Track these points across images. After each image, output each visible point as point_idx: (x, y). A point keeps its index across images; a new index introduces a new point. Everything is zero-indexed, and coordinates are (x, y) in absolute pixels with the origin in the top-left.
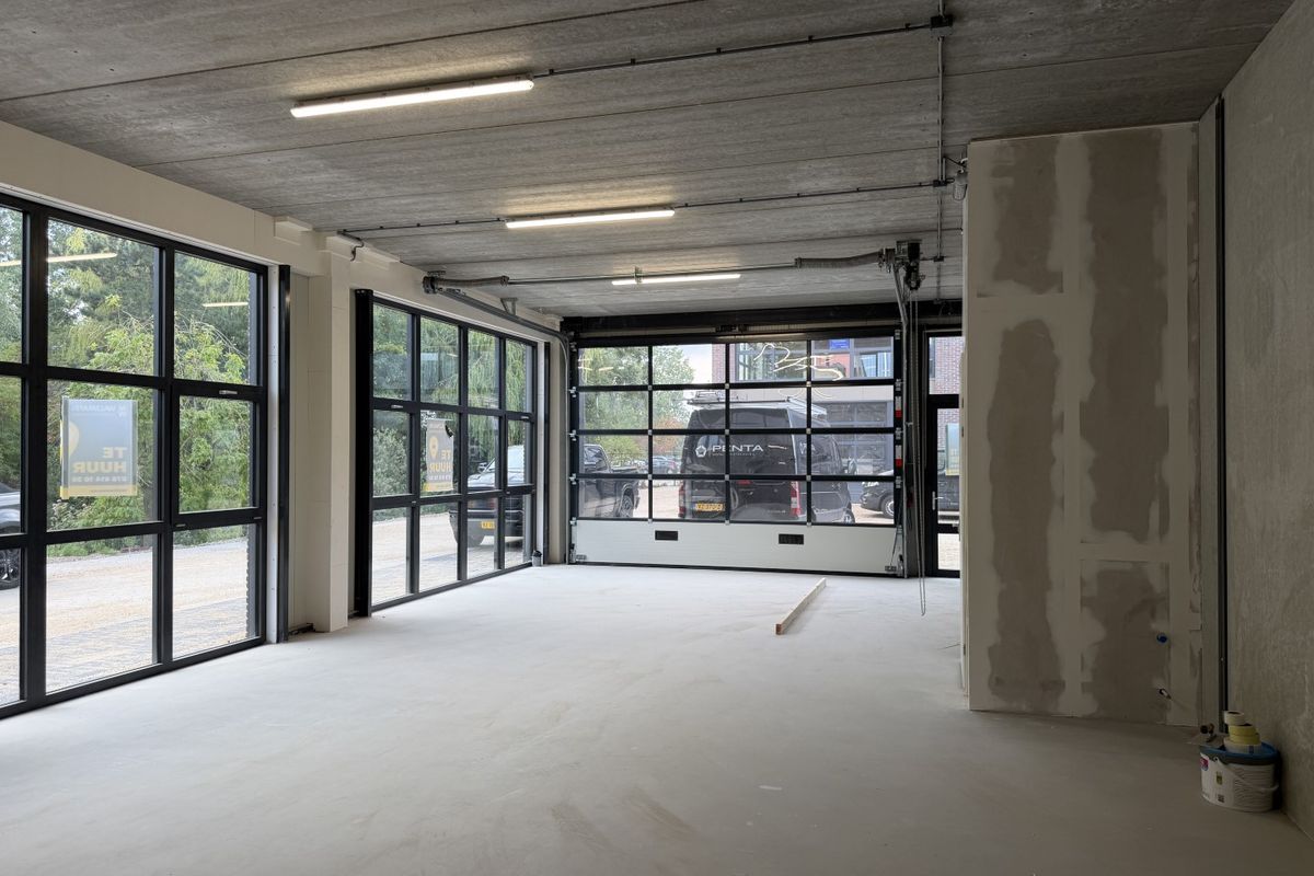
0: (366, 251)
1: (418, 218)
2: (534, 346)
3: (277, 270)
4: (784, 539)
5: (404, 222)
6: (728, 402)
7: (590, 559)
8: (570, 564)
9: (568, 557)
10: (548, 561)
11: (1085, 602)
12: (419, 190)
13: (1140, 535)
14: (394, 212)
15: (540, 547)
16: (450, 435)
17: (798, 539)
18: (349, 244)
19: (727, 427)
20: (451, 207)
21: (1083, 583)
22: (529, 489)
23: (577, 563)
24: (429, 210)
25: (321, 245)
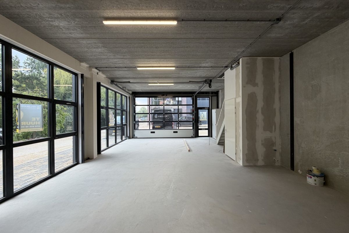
0: (100, 73)
1: (117, 66)
2: (127, 97)
3: (80, 75)
4: (174, 132)
5: (113, 66)
6: (164, 108)
7: (138, 137)
8: (134, 138)
9: (133, 137)
10: (130, 138)
11: (262, 144)
12: (122, 57)
13: (271, 132)
14: (112, 63)
15: (128, 136)
16: (114, 114)
17: (177, 132)
18: (97, 71)
19: (164, 112)
20: (127, 63)
21: (262, 141)
22: (126, 125)
23: (136, 138)
24: (120, 63)
25: (91, 70)
